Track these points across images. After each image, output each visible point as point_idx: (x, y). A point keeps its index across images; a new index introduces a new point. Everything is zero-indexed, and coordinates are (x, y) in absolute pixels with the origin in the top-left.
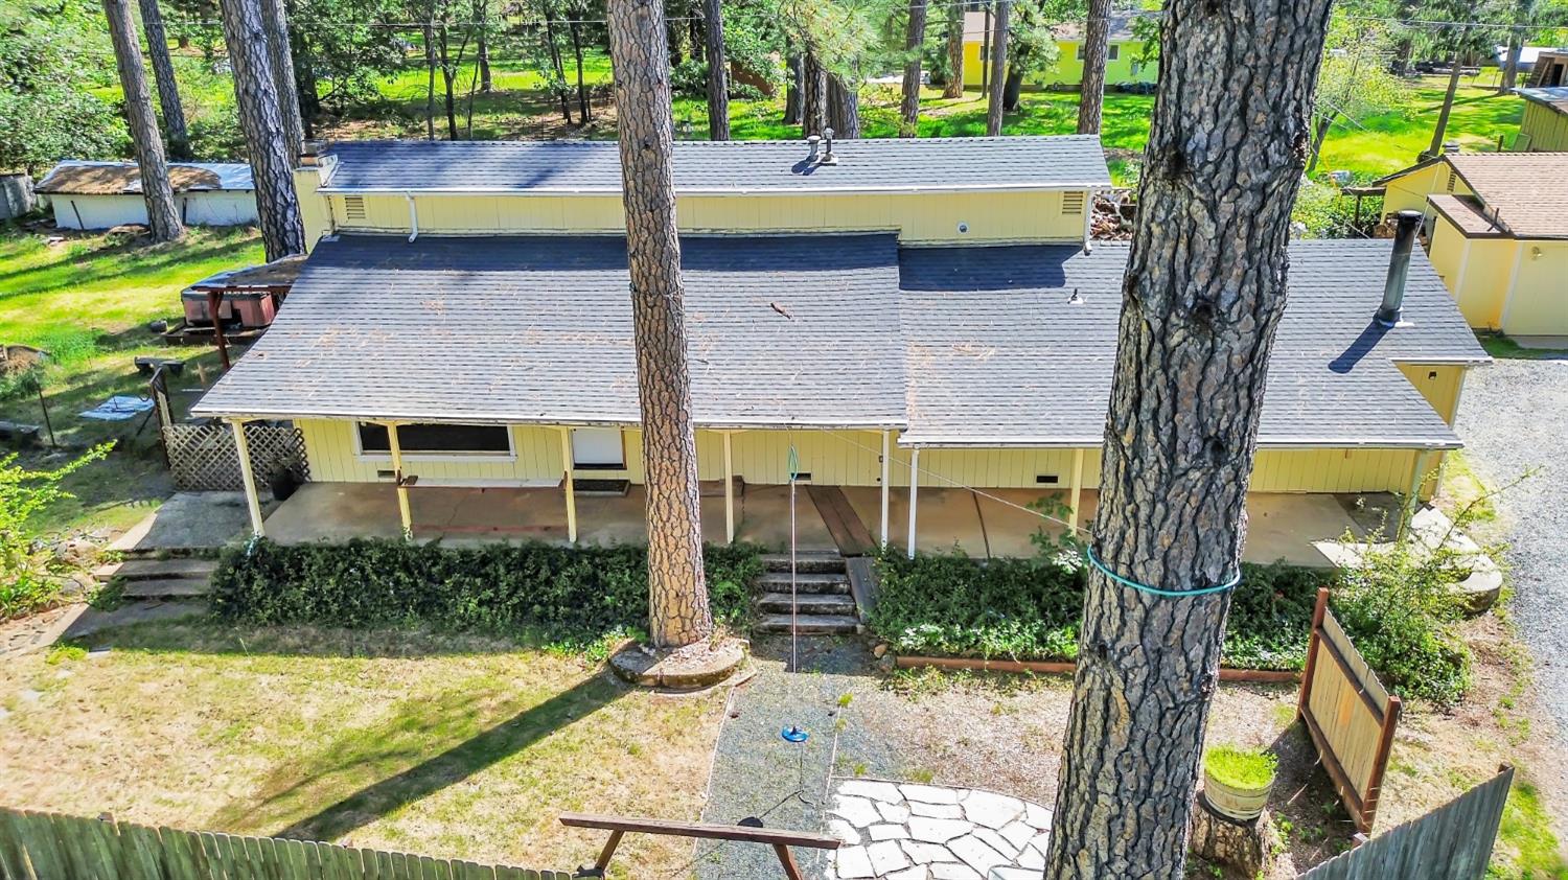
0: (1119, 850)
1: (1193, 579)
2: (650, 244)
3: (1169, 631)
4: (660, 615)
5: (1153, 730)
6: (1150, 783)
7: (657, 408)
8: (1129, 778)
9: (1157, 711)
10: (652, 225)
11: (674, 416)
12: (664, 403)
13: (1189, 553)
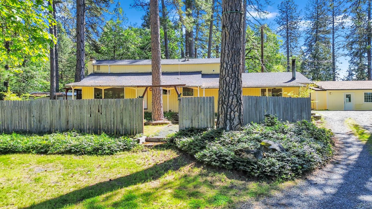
0: (229, 60)
1: (235, 10)
2: (155, 40)
3: (233, 19)
4: (154, 114)
5: (233, 36)
6: (233, 46)
7: (155, 70)
8: (230, 46)
9: (233, 32)
10: (156, 37)
11: (158, 72)
12: (156, 70)
13: (234, 6)
